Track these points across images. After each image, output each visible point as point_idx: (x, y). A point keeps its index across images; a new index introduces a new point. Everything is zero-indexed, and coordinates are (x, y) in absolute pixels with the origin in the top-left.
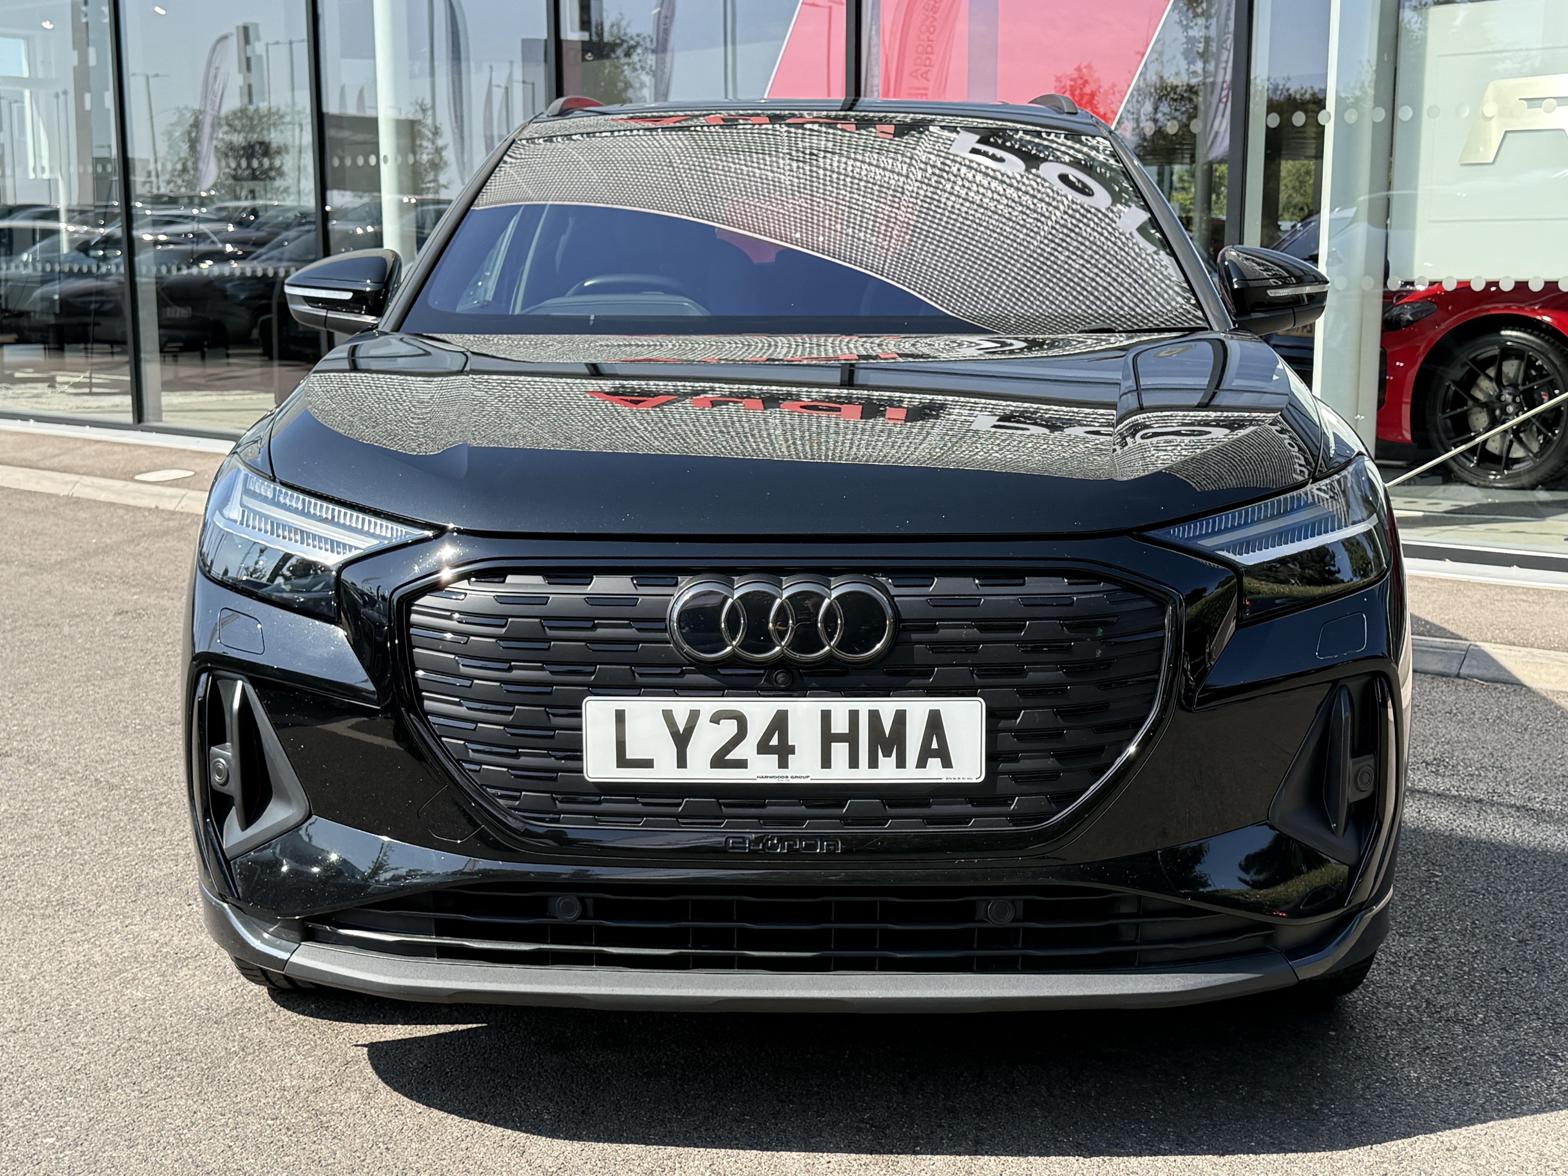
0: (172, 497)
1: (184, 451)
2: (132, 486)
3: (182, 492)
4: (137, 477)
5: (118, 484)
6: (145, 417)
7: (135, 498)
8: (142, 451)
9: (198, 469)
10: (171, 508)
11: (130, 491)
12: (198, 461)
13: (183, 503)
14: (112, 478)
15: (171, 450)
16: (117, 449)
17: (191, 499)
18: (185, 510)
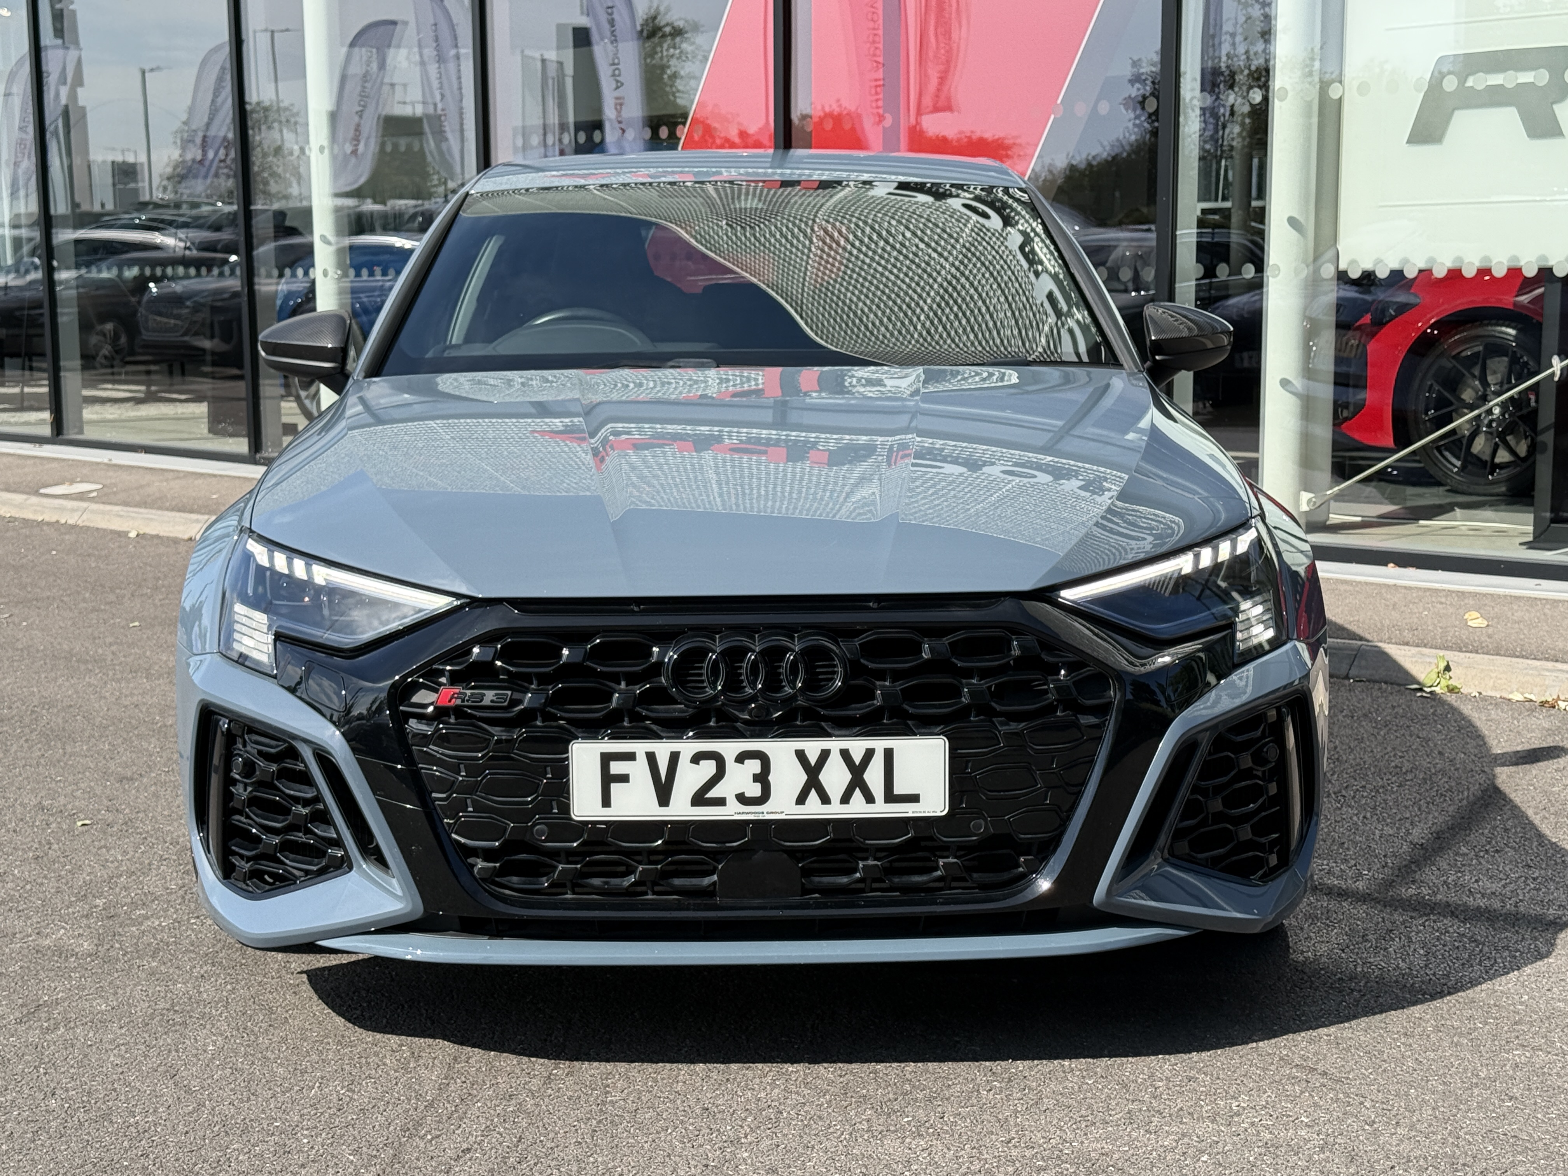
0: (73, 510)
1: (98, 464)
2: (34, 500)
3: (84, 505)
4: (42, 491)
5: (19, 498)
6: (65, 432)
7: (35, 511)
8: (55, 465)
9: (108, 482)
10: (71, 522)
11: (32, 505)
12: (111, 474)
13: (85, 517)
14: (15, 491)
15: (85, 463)
16: (29, 462)
17: (93, 512)
18: (88, 524)
